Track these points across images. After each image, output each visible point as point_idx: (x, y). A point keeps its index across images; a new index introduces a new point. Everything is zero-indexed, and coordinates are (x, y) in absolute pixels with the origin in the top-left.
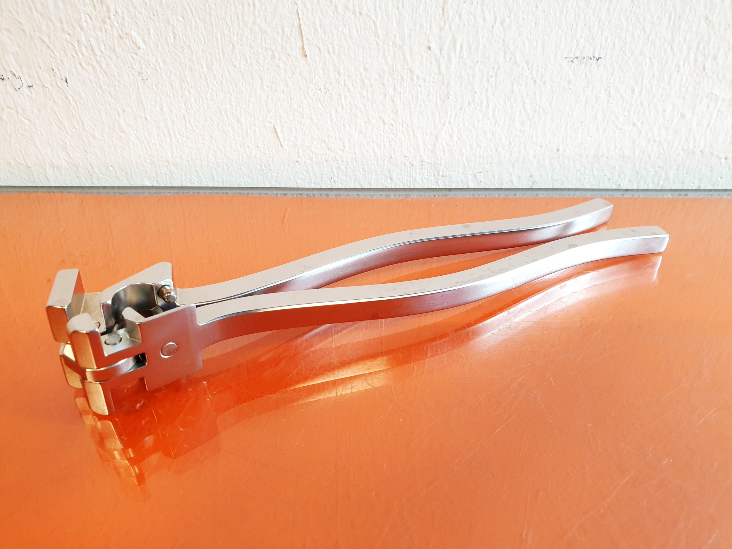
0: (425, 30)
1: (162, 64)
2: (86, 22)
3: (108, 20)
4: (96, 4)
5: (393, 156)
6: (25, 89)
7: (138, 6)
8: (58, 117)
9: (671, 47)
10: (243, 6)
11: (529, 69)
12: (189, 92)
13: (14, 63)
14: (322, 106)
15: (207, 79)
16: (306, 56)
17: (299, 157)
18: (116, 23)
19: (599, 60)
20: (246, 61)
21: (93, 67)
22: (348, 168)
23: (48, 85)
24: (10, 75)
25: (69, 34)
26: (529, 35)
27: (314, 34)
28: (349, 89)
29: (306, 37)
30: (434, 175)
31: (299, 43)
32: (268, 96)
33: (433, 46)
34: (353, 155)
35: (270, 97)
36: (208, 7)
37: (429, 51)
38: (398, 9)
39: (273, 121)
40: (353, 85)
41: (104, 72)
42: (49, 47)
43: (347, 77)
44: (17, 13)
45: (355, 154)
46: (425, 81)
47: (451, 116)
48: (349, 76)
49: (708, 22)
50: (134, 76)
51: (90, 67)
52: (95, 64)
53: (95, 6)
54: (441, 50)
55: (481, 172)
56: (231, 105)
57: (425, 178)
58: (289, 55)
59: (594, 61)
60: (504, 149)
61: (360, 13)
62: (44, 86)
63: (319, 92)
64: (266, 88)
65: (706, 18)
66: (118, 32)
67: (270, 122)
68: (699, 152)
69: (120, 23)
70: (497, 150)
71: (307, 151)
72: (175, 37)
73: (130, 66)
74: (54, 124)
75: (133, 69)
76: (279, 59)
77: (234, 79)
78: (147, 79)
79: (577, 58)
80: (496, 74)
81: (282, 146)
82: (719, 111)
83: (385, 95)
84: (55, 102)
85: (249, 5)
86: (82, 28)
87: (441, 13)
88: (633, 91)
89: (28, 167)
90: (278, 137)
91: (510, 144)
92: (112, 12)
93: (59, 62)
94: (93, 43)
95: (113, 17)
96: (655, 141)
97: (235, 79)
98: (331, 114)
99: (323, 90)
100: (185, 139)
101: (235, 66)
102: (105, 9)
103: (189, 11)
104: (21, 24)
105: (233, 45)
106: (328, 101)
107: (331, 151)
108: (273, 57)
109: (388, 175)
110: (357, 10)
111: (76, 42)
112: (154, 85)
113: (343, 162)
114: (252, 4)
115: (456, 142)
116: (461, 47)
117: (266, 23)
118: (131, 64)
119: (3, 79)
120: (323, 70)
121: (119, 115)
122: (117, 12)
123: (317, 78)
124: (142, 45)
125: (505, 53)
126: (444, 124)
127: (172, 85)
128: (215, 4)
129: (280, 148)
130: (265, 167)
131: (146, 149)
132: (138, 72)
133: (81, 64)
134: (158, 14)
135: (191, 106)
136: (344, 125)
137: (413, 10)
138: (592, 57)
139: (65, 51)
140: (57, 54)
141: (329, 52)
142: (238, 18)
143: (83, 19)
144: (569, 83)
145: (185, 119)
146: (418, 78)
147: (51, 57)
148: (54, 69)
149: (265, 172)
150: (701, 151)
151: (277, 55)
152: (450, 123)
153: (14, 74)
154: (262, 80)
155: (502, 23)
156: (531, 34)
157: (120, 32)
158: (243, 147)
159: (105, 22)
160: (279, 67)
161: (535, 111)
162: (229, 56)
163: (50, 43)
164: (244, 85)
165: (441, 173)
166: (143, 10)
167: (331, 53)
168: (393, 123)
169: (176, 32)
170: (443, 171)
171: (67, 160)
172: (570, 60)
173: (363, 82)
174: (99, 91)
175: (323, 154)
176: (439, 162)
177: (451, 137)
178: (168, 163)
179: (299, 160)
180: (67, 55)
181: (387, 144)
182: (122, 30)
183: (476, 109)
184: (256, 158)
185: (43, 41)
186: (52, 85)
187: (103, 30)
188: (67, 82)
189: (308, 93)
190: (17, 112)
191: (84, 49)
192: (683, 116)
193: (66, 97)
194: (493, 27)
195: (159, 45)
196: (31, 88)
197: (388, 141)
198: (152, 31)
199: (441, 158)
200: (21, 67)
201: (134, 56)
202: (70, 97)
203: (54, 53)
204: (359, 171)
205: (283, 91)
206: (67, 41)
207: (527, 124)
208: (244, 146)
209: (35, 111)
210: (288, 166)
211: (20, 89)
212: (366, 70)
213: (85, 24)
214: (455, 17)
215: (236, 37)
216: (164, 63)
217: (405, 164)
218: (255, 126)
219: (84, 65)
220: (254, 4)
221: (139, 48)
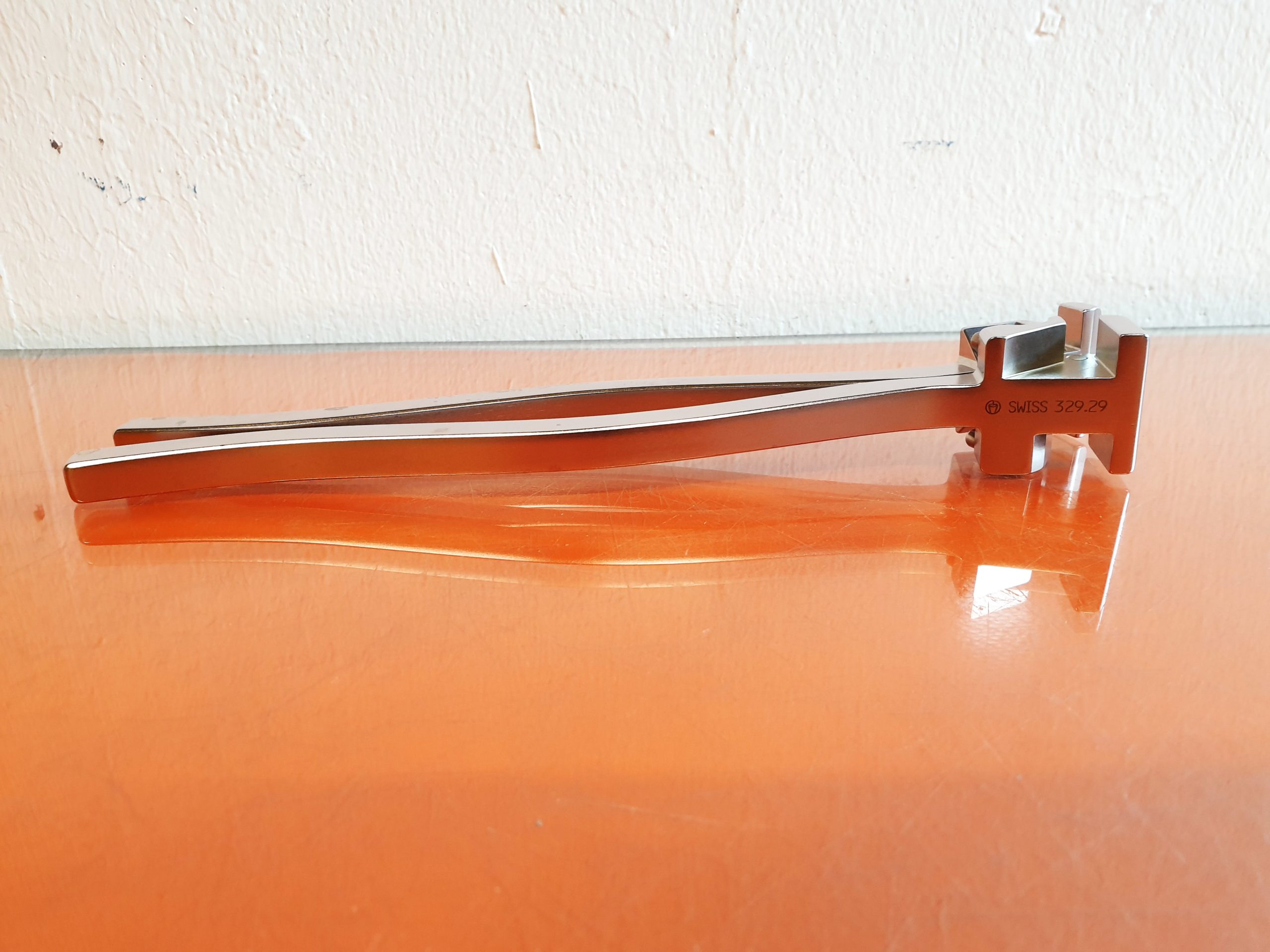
0: (705, 107)
1: (333, 162)
2: (233, 105)
3: (263, 102)
4: (248, 80)
5: (666, 294)
6: (134, 203)
7: (307, 81)
8: (176, 244)
9: (1046, 126)
10: (452, 79)
11: (854, 160)
12: (370, 202)
13: (123, 165)
14: (563, 221)
15: (396, 183)
16: (539, 147)
17: (529, 299)
18: (274, 107)
19: (951, 145)
20: (454, 156)
21: (236, 169)
22: (602, 315)
23: (168, 197)
24: (114, 183)
25: (207, 123)
26: (850, 111)
27: (551, 116)
28: (600, 195)
29: (539, 120)
30: (729, 324)
31: (530, 129)
32: (484, 207)
33: (718, 130)
34: (609, 294)
35: (487, 208)
36: (403, 80)
37: (712, 137)
38: (667, 78)
39: (491, 245)
40: (606, 188)
41: (251, 175)
42: (174, 141)
43: (597, 178)
44: (135, 92)
45: (611, 292)
46: (708, 180)
47: (748, 232)
48: (600, 176)
49: (1092, 91)
50: (292, 180)
51: (231, 169)
52: (239, 164)
53: (247, 82)
54: (729, 135)
55: (797, 318)
56: (430, 221)
57: (715, 329)
58: (515, 146)
59: (943, 147)
60: (828, 280)
61: (615, 86)
62: (161, 198)
63: (558, 199)
64: (481, 195)
65: (1088, 85)
66: (275, 117)
67: (487, 246)
68: (1111, 280)
69: (279, 105)
70: (818, 283)
71: (541, 290)
72: (354, 124)
73: (288, 165)
74: (170, 255)
75: (292, 169)
76: (501, 152)
77: (435, 182)
78: (311, 185)
79: (920, 143)
80: (809, 168)
81: (503, 282)
82: (1128, 217)
83: (653, 202)
84: (174, 221)
85: (461, 77)
86: (225, 114)
87: (726, 83)
88: (1004, 190)
89: (123, 322)
90: (498, 268)
91: (837, 273)
92: (271, 90)
93: (188, 162)
94: (240, 134)
95: (270, 97)
96: (1045, 263)
97: (438, 182)
98: (575, 233)
99: (564, 196)
100: (361, 274)
101: (438, 163)
102: (260, 86)
103: (377, 88)
104: (139, 108)
105: (436, 133)
106: (571, 213)
107: (576, 289)
108: (493, 149)
109: (661, 325)
110: (611, 81)
111: (216, 133)
112: (320, 193)
113: (593, 305)
114: (464, 76)
115: (759, 271)
116: (757, 130)
117: (483, 100)
118: (290, 163)
119: (103, 189)
120: (564, 167)
121: (265, 238)
122: (276, 91)
123: (555, 179)
124: (307, 135)
125: (819, 138)
126: (739, 244)
127: (345, 193)
128: (413, 77)
129: (501, 284)
130: (478, 316)
131: (302, 291)
132: (299, 174)
133: (218, 166)
134: (333, 91)
135: (372, 223)
136: (594, 249)
137: (687, 80)
138: (940, 141)
139: (198, 148)
140: (186, 151)
141: (571, 141)
142: (445, 95)
143: (229, 100)
144: (913, 179)
145: (362, 243)
146: (699, 176)
147: (177, 155)
148: (180, 172)
149: (478, 324)
150: (1113, 278)
151: (498, 147)
152: (747, 243)
153: (121, 181)
154: (476, 183)
155: (811, 96)
156: (852, 110)
157: (278, 118)
158: (446, 286)
159: (258, 104)
160: (500, 163)
161: (869, 222)
162: (430, 147)
163: (178, 135)
164: (450, 191)
165: (738, 320)
166: (314, 87)
167: (575, 142)
168: (665, 244)
169: (357, 116)
170: (741, 317)
171: (181, 310)
172: (911, 146)
173: (620, 184)
174: (241, 203)
175: (564, 294)
176: (734, 303)
177: (750, 264)
178: (333, 311)
179: (529, 303)
180: (199, 152)
181: (658, 277)
182: (281, 116)
183: (783, 220)
184: (465, 301)
185: (168, 133)
186: (173, 197)
187: (255, 116)
188: (195, 192)
189: (542, 201)
190: (118, 238)
191: (225, 143)
192: (1079, 226)
193: (192, 214)
194: (799, 101)
195: (332, 136)
196: (143, 201)
197: (659, 271)
198: (323, 116)
199: (737, 296)
200: (131, 171)
201: (295, 151)
202: (198, 215)
203: (182, 149)
204: (618, 319)
205: (506, 199)
206: (202, 132)
207: (858, 242)
208: (448, 284)
209: (145, 236)
210: (513, 313)
211: (126, 202)
212: (624, 166)
213: (229, 108)
214: (745, 89)
215: (440, 121)
216: (337, 160)
217: (685, 308)
218: (464, 252)
219: (223, 166)
220: (468, 75)
221: (303, 140)
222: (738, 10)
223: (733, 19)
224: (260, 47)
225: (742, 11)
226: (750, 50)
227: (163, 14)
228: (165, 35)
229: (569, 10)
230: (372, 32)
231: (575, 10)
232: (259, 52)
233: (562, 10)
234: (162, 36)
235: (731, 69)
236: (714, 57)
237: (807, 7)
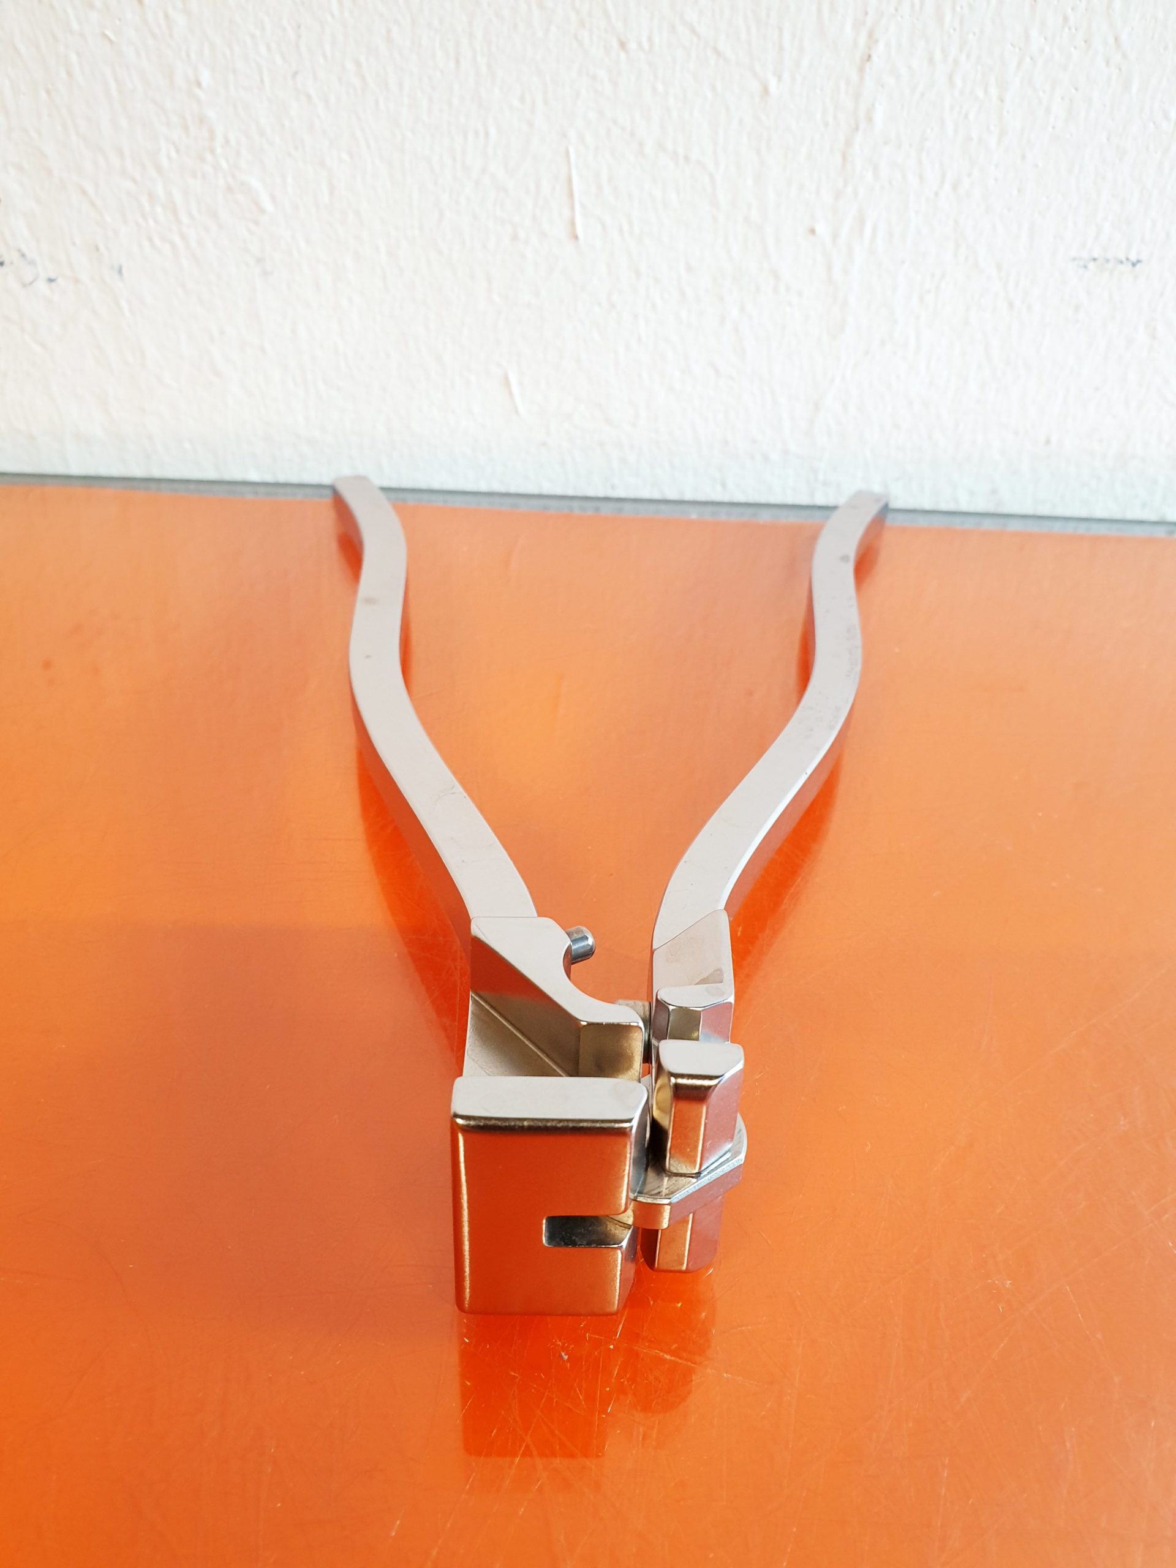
0: (808, 194)
1: (302, 245)
2: (169, 157)
3: (209, 157)
4: (189, 123)
5: (729, 437)
6: (42, 286)
7: (268, 130)
8: (96, 339)
10: (465, 137)
11: (1001, 279)
12: (350, 299)
13: (26, 232)
14: (603, 338)
15: (384, 276)
16: (576, 237)
17: (548, 435)
18: (224, 164)
19: (1138, 266)
20: (463, 244)
21: (173, 246)
22: (642, 461)
23: (85, 280)
24: (15, 257)
25: (134, 181)
26: (1006, 211)
27: (597, 196)
28: (654, 305)
29: (579, 199)
30: (808, 484)
31: (566, 211)
32: (499, 313)
33: (820, 228)
34: (654, 434)
35: (503, 315)
36: (399, 135)
37: (811, 237)
38: (759, 152)
39: (504, 364)
40: (663, 297)
41: (193, 256)
42: (93, 204)
43: (652, 282)
44: (40, 135)
45: (657, 432)
46: (800, 294)
47: (846, 365)
48: (656, 280)
50: (248, 265)
51: (167, 245)
52: (177, 240)
53: (187, 126)
54: (835, 236)
55: (898, 479)
56: (429, 328)
58: (545, 235)
59: (1127, 267)
60: (944, 435)
61: (687, 159)
62: (77, 281)
63: (597, 308)
64: (496, 297)
66: (225, 178)
67: (499, 366)
69: (231, 161)
70: (930, 437)
71: (566, 424)
72: (331, 193)
73: (242, 245)
74: (89, 355)
75: (248, 251)
76: (526, 242)
77: (437, 279)
78: (272, 273)
79: (1095, 260)
80: (938, 287)
81: (517, 412)
83: (723, 319)
84: (94, 311)
85: (477, 135)
86: (159, 169)
87: (840, 163)
90: (511, 395)
91: (957, 426)
92: (219, 139)
93: (110, 233)
94: (178, 198)
95: (219, 150)
97: (440, 278)
98: (616, 354)
99: (605, 305)
100: (335, 392)
101: (441, 253)
102: (205, 133)
103: (363, 144)
104: (46, 157)
105: (441, 212)
106: (613, 327)
107: (612, 424)
108: (515, 238)
110: (681, 152)
111: (147, 196)
112: (284, 285)
113: (632, 447)
114: (482, 134)
115: (855, 416)
116: (875, 230)
117: (506, 170)
118: (245, 243)
120: (608, 265)
121: (212, 339)
122: (227, 141)
123: (595, 281)
124: (268, 206)
125: (958, 246)
126: (833, 380)
127: (317, 285)
128: (413, 132)
129: (514, 415)
130: (482, 453)
131: (259, 410)
132: (257, 258)
133: (150, 240)
134: (303, 146)
135: (351, 327)
137: (786, 155)
138: (1124, 259)
139: (123, 214)
140: (108, 218)
141: (621, 231)
142: (455, 160)
143: (164, 150)
144: (1077, 308)
145: (337, 352)
146: (788, 288)
147: (96, 223)
148: (100, 247)
149: (482, 463)
151: (522, 234)
152: (843, 379)
153: (24, 255)
154: (489, 281)
155: (955, 187)
156: (1009, 210)
157: (230, 179)
158: (443, 413)
159: (202, 159)
160: (524, 256)
161: (1008, 363)
162: (431, 230)
163: (96, 196)
164: (456, 290)
165: (822, 478)
166: (277, 139)
167: (626, 233)
168: (734, 374)
169: (335, 183)
170: (827, 475)
171: (106, 426)
172: (1082, 263)
173: (682, 292)
174: (180, 292)
175: (595, 431)
176: (818, 455)
177: (845, 406)
178: (298, 437)
179: (549, 440)
180: (125, 221)
181: (723, 417)
182: (233, 177)
183: (895, 353)
184: (466, 433)
185: (84, 192)
186: (92, 279)
187: (199, 175)
188: (121, 274)
189: (577, 311)
190: (23, 329)
191: (159, 210)
193: (118, 304)
194: (936, 194)
195: (301, 208)
196: (53, 283)
197: (725, 411)
198: (290, 180)
199: (823, 447)
200: (37, 241)
201: (252, 227)
202: (125, 305)
203: (102, 216)
204: (663, 467)
205: (529, 305)
206: (128, 194)
207: (990, 388)
208: (448, 412)
209: (57, 328)
210: (527, 452)
211: (31, 283)
212: (689, 268)
213: (165, 161)
214: (865, 172)
215: (447, 196)
216: (308, 242)
217: (752, 458)
218: (469, 371)
219: (157, 241)
220: (487, 134)
221: (262, 211)
222: (870, 56)
223: (861, 70)
224: (206, 77)
225: (875, 58)
226: (879, 116)
227: (75, 26)
228: (78, 54)
229: (633, 46)
230: (358, 63)
231: (640, 44)
232: (204, 84)
233: (623, 45)
234: (74, 58)
235: (849, 143)
236: (826, 125)
237: (968, 56)
